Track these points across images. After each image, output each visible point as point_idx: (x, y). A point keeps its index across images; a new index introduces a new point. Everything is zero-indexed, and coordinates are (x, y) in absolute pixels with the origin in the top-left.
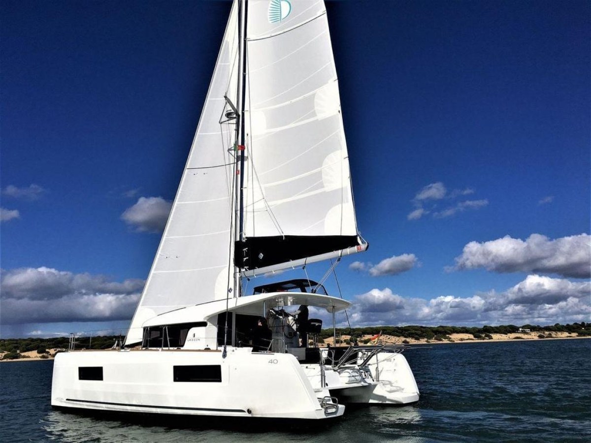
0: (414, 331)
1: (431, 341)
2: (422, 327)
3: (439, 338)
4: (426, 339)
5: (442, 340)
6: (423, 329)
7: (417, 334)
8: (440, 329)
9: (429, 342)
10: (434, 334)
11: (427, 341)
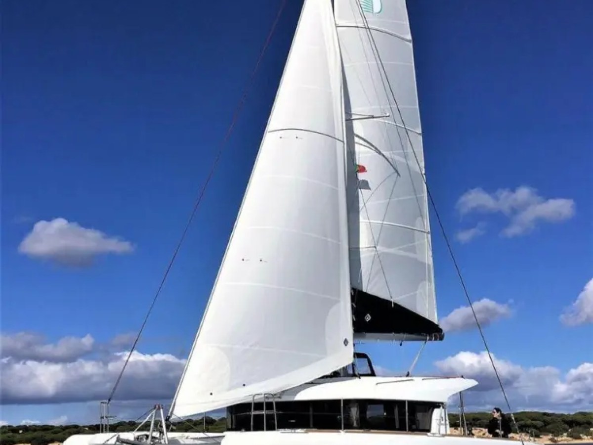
0: (529, 422)
1: (560, 439)
2: (545, 414)
3: (574, 434)
4: (550, 436)
5: (580, 438)
6: (546, 417)
7: (535, 427)
8: (581, 419)
9: (555, 441)
10: (567, 426)
11: (551, 440)
